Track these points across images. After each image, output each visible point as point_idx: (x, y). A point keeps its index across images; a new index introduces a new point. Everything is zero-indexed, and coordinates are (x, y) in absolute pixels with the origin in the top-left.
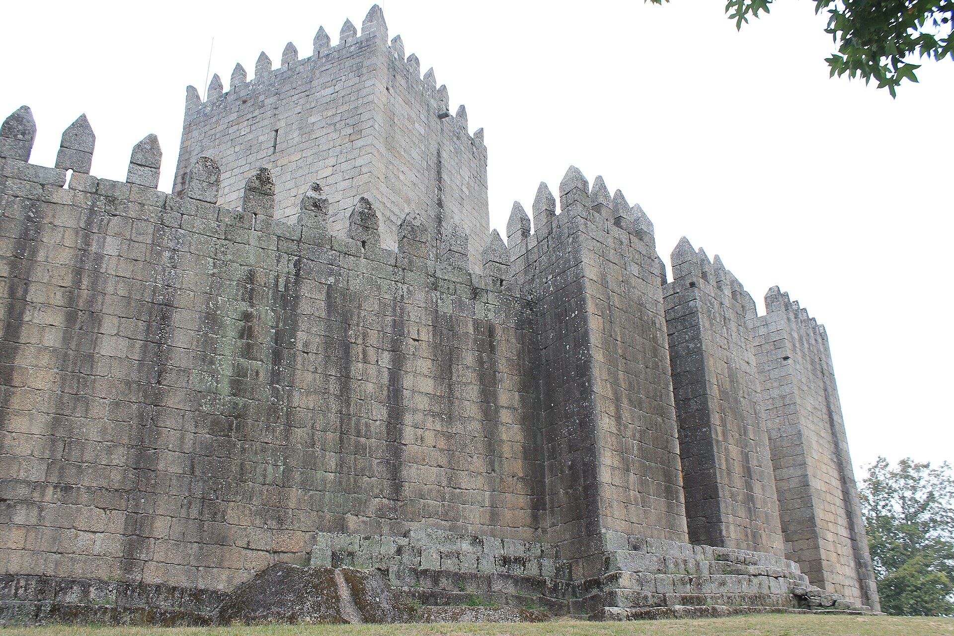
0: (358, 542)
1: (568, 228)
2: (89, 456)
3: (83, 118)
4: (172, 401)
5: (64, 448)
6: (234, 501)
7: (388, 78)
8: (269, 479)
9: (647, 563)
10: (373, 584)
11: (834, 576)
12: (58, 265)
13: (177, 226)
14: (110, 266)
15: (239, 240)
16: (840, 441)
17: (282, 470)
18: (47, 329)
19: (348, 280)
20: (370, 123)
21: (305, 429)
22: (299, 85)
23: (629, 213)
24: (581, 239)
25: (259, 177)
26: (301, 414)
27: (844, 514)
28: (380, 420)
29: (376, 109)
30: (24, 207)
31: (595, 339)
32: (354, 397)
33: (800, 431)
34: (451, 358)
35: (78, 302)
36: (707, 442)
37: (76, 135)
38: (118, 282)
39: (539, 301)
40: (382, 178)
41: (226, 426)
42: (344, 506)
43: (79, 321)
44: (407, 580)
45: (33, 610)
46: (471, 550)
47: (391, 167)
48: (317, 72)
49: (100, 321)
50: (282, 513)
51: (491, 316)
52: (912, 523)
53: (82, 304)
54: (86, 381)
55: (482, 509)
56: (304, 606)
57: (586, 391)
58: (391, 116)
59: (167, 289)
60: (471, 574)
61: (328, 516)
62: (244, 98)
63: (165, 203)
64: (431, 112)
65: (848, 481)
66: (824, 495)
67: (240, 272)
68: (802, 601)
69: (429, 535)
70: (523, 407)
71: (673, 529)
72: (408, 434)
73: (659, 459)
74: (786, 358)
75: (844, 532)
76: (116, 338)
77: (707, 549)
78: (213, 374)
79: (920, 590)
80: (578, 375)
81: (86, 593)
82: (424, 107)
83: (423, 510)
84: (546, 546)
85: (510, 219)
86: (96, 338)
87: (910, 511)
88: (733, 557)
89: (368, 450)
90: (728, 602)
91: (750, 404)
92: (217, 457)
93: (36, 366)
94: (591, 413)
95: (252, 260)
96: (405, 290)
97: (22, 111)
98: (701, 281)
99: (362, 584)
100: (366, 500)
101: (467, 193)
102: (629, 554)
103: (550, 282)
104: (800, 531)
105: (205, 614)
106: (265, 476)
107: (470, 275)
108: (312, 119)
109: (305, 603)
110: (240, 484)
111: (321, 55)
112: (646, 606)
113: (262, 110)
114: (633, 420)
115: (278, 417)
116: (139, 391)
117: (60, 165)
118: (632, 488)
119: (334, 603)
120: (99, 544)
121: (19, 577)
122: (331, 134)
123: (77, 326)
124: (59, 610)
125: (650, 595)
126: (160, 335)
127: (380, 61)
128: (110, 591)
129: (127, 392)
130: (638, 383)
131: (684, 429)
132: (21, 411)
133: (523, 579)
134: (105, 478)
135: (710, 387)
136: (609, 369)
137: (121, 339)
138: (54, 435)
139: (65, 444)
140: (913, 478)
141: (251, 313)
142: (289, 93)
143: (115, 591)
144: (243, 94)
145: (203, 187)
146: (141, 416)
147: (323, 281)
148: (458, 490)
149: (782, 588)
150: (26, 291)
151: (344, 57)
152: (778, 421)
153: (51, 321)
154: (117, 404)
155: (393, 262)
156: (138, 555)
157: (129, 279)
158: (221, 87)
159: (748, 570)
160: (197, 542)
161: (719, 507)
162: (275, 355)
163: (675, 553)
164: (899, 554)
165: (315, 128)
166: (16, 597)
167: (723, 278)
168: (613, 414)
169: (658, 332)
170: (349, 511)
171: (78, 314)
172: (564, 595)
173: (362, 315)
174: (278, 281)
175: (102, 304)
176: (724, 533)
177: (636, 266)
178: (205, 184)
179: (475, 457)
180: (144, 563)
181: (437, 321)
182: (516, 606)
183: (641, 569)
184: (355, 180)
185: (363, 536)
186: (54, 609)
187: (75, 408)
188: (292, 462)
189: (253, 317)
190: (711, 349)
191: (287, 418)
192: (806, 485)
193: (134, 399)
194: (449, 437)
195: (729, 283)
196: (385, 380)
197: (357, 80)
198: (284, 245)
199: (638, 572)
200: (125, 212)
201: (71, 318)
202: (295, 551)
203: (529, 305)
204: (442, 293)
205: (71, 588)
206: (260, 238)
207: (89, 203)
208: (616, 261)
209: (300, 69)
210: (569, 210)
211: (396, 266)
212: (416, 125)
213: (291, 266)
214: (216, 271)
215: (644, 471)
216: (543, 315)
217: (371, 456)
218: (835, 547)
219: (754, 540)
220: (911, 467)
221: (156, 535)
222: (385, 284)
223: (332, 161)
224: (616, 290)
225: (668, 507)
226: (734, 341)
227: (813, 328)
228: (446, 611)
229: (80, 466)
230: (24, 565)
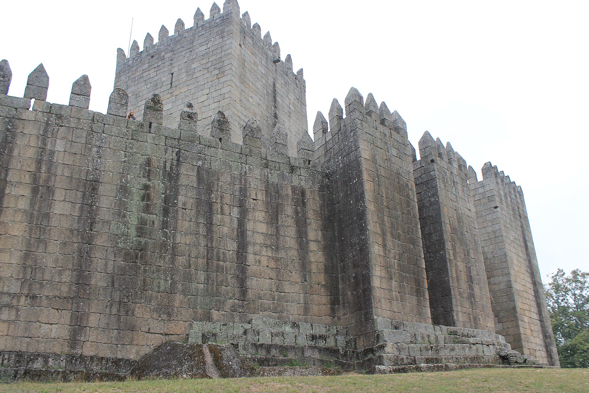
0: (219, 327)
1: (350, 126)
2: (47, 276)
3: (41, 66)
4: (100, 241)
5: (32, 272)
6: (140, 303)
7: (241, 39)
8: (162, 288)
9: (404, 337)
10: (227, 354)
11: (529, 344)
12: (26, 158)
13: (101, 132)
14: (59, 158)
15: (140, 139)
16: (532, 259)
17: (170, 283)
18: (20, 198)
19: (211, 163)
20: (229, 67)
21: (185, 257)
22: (186, 45)
23: (390, 117)
24: (358, 133)
25: (153, 100)
26: (182, 248)
27: (535, 305)
28: (232, 250)
29: (233, 57)
30: (5, 123)
31: (368, 196)
32: (215, 236)
33: (505, 253)
34: (277, 211)
35: (39, 180)
36: (443, 260)
37: (37, 77)
38: (64, 167)
39: (333, 173)
40: (238, 100)
41: (134, 255)
42: (210, 305)
43: (40, 193)
44: (250, 350)
45: (13, 373)
46: (291, 331)
47: (243, 94)
48: (197, 36)
49: (53, 192)
50: (170, 310)
51: (303, 183)
52: (580, 310)
53: (42, 182)
54: (45, 230)
55: (299, 305)
56: (182, 368)
57: (363, 229)
58: (243, 63)
59: (96, 171)
60: (291, 346)
61: (200, 312)
62: (152, 55)
63: (94, 117)
64: (268, 59)
65: (537, 284)
66: (522, 293)
67: (142, 160)
68: (505, 360)
69: (264, 322)
70: (324, 240)
71: (422, 315)
72: (251, 258)
73: (411, 271)
74: (496, 207)
75: (535, 316)
76: (64, 202)
77: (443, 328)
78: (125, 224)
79: (586, 352)
80: (358, 219)
81: (46, 362)
82: (264, 56)
83: (261, 306)
84: (340, 328)
85: (315, 123)
86: (51, 203)
87: (579, 302)
88: (460, 333)
89: (225, 270)
90: (456, 361)
91: (471, 236)
92: (128, 275)
93: (14, 221)
94: (367, 243)
95: (149, 152)
96: (247, 168)
97: (3, 63)
98: (438, 158)
99: (220, 353)
100: (224, 301)
101: (293, 109)
102: (392, 332)
103: (340, 161)
104: (507, 316)
105: (121, 374)
106: (159, 287)
107: (289, 158)
108: (194, 66)
109: (183, 366)
110: (143, 293)
111: (199, 26)
112: (403, 364)
113: (163, 62)
114: (394, 247)
115: (167, 250)
116: (78, 235)
117: (27, 96)
118: (394, 290)
119: (202, 366)
120: (55, 331)
121: (4, 353)
122: (206, 74)
123: (39, 196)
124: (29, 373)
125: (405, 357)
126: (91, 200)
127: (235, 28)
128: (62, 361)
129: (71, 236)
130: (397, 223)
131: (429, 253)
132: (4, 250)
133: (324, 348)
134: (57, 290)
135: (445, 225)
136: (378, 215)
137: (66, 203)
138: (25, 264)
139: (32, 269)
140: (580, 282)
141: (149, 185)
142: (179, 50)
143: (64, 361)
144: (151, 52)
145: (117, 107)
146: (80, 251)
147: (195, 164)
148: (283, 294)
149: (492, 352)
150: (6, 175)
151: (213, 26)
152: (491, 247)
153: (22, 193)
154: (65, 244)
155: (239, 151)
156: (79, 338)
157: (72, 165)
158: (138, 48)
159: (469, 341)
160: (116, 329)
161: (452, 301)
162: (165, 211)
163: (422, 330)
164: (572, 330)
165: (196, 71)
166: (2, 365)
167: (452, 157)
168: (381, 243)
169: (410, 191)
170: (213, 308)
171: (39, 188)
172: (351, 358)
173: (220, 185)
174: (166, 165)
175: (55, 182)
176: (455, 318)
177: (395, 149)
178: (118, 105)
179: (294, 272)
180: (83, 343)
181: (268, 188)
182: (320, 366)
183: (399, 341)
184: (221, 102)
185: (222, 323)
186: (26, 373)
187: (38, 247)
188: (176, 278)
189: (150, 187)
190: (445, 202)
191: (173, 250)
192: (510, 287)
193: (75, 241)
194: (277, 260)
195: (456, 160)
196: (235, 224)
197: (221, 40)
198: (169, 142)
199: (398, 343)
200: (68, 124)
201: (35, 191)
202: (179, 334)
203: (327, 176)
204: (271, 170)
205: (37, 359)
206: (154, 138)
207: (46, 119)
208: (382, 147)
209: (186, 35)
210: (351, 115)
211: (241, 153)
212: (259, 67)
213: (174, 155)
214: (126, 159)
215: (402, 279)
216: (336, 182)
217: (227, 273)
218: (530, 326)
219: (475, 322)
220: (579, 275)
221: (90, 325)
222: (234, 165)
223: (207, 91)
224: (382, 165)
225: (418, 302)
226: (460, 196)
227: (514, 188)
228: (274, 370)
229: (42, 283)
230: (7, 346)
